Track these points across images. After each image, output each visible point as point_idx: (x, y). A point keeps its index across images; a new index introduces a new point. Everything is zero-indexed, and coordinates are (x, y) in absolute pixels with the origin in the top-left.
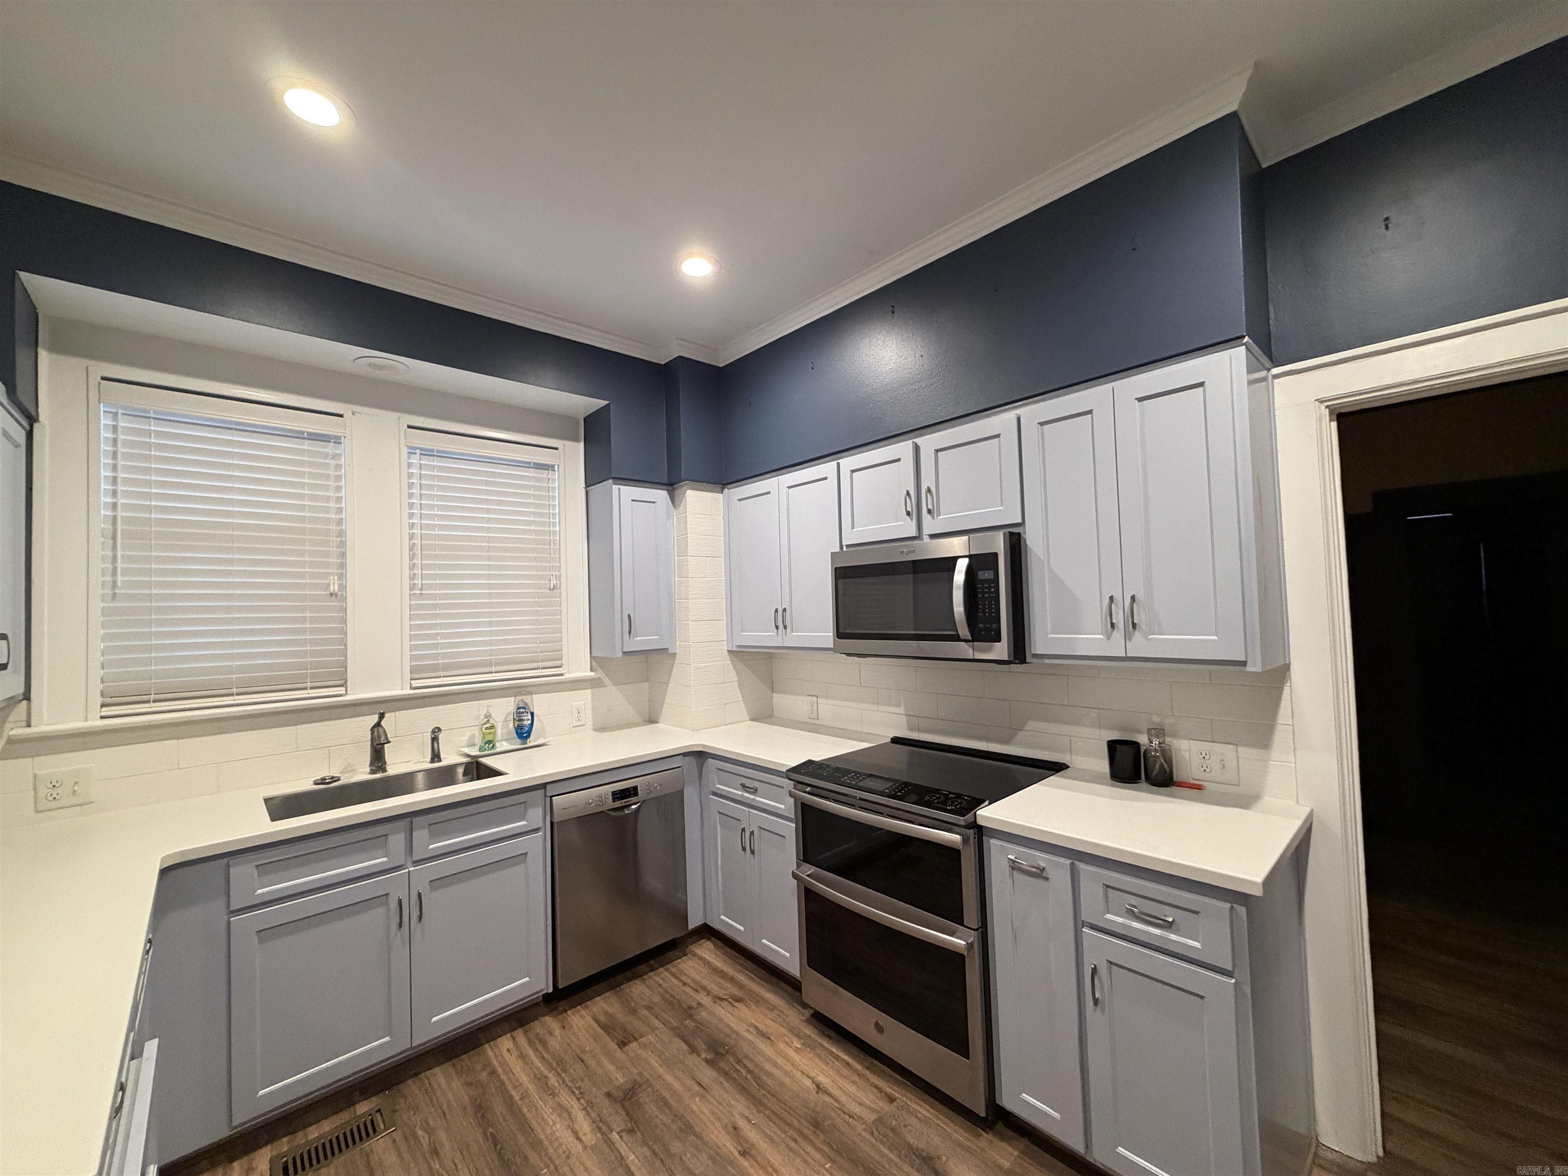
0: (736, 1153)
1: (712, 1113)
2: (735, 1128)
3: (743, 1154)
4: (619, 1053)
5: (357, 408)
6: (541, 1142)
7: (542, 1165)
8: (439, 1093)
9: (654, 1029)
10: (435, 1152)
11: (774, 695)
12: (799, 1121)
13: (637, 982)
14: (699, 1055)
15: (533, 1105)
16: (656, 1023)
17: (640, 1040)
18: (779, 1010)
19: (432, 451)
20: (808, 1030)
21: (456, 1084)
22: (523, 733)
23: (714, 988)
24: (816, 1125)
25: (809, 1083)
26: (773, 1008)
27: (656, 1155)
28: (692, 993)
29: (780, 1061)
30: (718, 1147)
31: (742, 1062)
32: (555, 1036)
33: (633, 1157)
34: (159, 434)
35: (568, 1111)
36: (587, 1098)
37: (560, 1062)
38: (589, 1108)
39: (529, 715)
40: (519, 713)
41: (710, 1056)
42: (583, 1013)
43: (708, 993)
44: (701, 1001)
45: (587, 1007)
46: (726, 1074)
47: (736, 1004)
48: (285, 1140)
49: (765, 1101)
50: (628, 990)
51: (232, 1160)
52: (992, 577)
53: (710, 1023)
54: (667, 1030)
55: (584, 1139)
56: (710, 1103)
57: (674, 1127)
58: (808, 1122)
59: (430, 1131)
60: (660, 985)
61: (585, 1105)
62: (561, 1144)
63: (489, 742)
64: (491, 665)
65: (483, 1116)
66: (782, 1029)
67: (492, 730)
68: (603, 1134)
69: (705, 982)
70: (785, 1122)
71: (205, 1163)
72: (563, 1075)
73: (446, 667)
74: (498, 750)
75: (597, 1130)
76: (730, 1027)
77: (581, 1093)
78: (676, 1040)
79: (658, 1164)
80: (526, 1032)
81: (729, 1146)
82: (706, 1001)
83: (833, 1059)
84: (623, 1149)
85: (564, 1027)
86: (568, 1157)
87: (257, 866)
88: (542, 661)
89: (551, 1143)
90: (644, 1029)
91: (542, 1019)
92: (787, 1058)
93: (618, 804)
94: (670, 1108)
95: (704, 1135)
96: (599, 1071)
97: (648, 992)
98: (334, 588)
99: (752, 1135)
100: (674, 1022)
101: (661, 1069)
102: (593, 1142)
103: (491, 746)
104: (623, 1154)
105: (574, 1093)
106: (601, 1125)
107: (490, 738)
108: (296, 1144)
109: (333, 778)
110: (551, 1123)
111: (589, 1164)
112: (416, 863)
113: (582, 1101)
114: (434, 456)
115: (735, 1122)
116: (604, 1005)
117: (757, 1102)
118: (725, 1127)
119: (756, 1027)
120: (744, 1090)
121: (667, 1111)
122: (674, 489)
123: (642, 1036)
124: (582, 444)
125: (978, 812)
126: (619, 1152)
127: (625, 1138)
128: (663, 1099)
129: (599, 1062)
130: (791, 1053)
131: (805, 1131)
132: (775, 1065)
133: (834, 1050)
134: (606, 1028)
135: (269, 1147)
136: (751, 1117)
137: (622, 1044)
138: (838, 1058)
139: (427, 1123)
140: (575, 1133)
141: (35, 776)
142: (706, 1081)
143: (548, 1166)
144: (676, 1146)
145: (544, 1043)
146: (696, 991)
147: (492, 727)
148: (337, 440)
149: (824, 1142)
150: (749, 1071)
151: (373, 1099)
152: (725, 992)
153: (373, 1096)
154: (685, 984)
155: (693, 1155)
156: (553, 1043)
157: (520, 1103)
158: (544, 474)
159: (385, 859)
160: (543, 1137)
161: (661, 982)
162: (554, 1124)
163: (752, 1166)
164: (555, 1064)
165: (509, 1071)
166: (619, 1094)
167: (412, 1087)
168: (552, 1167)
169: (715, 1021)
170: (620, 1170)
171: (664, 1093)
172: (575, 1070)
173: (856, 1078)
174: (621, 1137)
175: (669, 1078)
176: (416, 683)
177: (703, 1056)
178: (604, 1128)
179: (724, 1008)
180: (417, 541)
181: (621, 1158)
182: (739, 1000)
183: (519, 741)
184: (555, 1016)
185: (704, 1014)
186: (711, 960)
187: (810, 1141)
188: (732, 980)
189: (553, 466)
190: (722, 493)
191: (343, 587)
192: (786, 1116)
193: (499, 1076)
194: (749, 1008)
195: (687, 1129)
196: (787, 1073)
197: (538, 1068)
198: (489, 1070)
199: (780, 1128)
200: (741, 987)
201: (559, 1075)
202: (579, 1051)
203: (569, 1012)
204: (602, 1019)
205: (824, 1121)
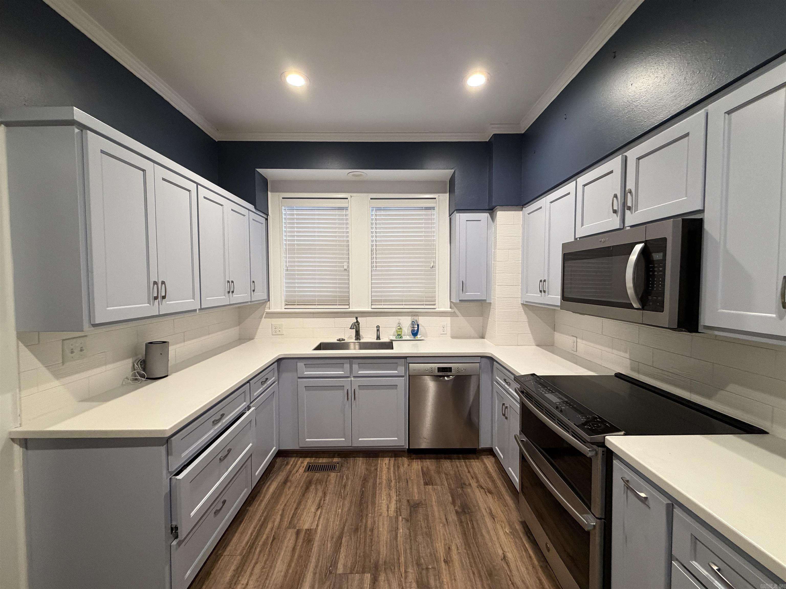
0: (442, 559)
1: (444, 535)
2: (449, 548)
3: (446, 561)
4: (422, 487)
5: (352, 194)
6: (375, 504)
7: (370, 512)
8: (357, 467)
9: (442, 484)
10: (345, 486)
11: (555, 333)
12: (482, 566)
13: (448, 461)
14: (454, 507)
15: (381, 489)
16: (445, 483)
17: (434, 486)
18: (509, 509)
19: (381, 208)
20: (518, 527)
21: (363, 467)
22: (415, 333)
23: (482, 480)
24: (490, 574)
25: (500, 552)
26: (506, 505)
27: (410, 536)
28: (470, 477)
29: (492, 532)
30: (437, 551)
31: (472, 522)
32: (404, 467)
33: (401, 531)
34: (297, 215)
35: (391, 498)
36: (400, 497)
37: (400, 478)
38: (398, 502)
39: (416, 325)
40: (413, 324)
41: (460, 510)
42: (419, 463)
43: (478, 481)
44: (471, 483)
45: (422, 461)
46: (461, 522)
47: (488, 494)
48: (314, 458)
49: (471, 546)
50: (442, 463)
51: (301, 457)
52: (661, 258)
53: (469, 496)
54: (448, 488)
55: (389, 512)
56: (446, 531)
57: (424, 530)
58: (487, 570)
59: (347, 479)
60: (457, 467)
61: (398, 500)
62: (381, 509)
63: (399, 335)
64: (403, 302)
65: (364, 483)
66: (504, 518)
67: (401, 330)
68: (397, 515)
69: (479, 476)
70: (475, 562)
71: (295, 455)
72: (397, 483)
73: (386, 301)
74: (403, 339)
75: (396, 512)
76: (477, 502)
77: (399, 494)
78: (449, 494)
79: (409, 540)
80: (395, 460)
81: (441, 554)
82: (474, 484)
83: (523, 550)
84: (400, 524)
85: (409, 465)
86: (380, 515)
87: (305, 364)
88: (426, 302)
89: (378, 506)
90: (438, 481)
91: (403, 458)
92: (497, 534)
93: (441, 374)
94: (428, 521)
95: (434, 542)
96: (411, 490)
97: (450, 468)
98: (346, 267)
99: (455, 556)
100: (453, 486)
101: (434, 503)
102: (391, 516)
103: (400, 337)
104: (399, 527)
105: (397, 492)
106: (398, 511)
107: (399, 333)
108: (315, 461)
109: (343, 339)
110: (383, 499)
111: (385, 523)
112: (355, 377)
113: (398, 497)
114: (381, 210)
115: (451, 546)
116: (428, 463)
117: (467, 544)
118: (445, 545)
119: (490, 510)
120: (465, 534)
121: (426, 521)
122: (493, 212)
123: (436, 484)
124: (448, 194)
125: (606, 437)
126: (398, 526)
127: (403, 522)
128: (427, 516)
129: (413, 485)
130: (501, 533)
131: (483, 574)
132: (488, 532)
133: (527, 546)
134: (424, 474)
135: (309, 458)
136: (460, 549)
137: (426, 484)
138: (526, 550)
139: (348, 475)
140: (388, 508)
141: (272, 324)
142: (450, 519)
143: (372, 514)
144: (420, 538)
145: (398, 467)
146: (472, 478)
147: (401, 329)
148: (346, 208)
149: (488, 585)
150: (473, 528)
151: (340, 459)
152: (486, 485)
153: (340, 457)
154: (469, 472)
155: (424, 547)
156: (402, 470)
157: (378, 485)
158: (429, 212)
159: (343, 373)
160: (377, 502)
161: (459, 466)
162: (383, 500)
163: (445, 570)
164: (397, 478)
165: (381, 471)
166: (412, 503)
167: (351, 460)
168: (373, 515)
169: (471, 495)
170: (394, 532)
171: (430, 513)
172: (402, 484)
173: (530, 568)
174: (402, 520)
175: (435, 508)
176: (373, 307)
177: (456, 508)
178: (399, 513)
179: (480, 492)
180: (374, 247)
181: (397, 528)
182: (490, 492)
183: (412, 336)
184: (408, 459)
185: (469, 490)
186: (489, 467)
187: (482, 580)
188: (493, 481)
189: (434, 207)
190: (522, 210)
191: (348, 267)
192: (477, 560)
193: (377, 471)
194: (494, 499)
195: (429, 535)
196: (491, 539)
197: (391, 476)
198: (376, 467)
199: (470, 563)
200: (496, 487)
201: (396, 483)
202: (408, 477)
203: (414, 460)
204: (425, 469)
205: (496, 576)
